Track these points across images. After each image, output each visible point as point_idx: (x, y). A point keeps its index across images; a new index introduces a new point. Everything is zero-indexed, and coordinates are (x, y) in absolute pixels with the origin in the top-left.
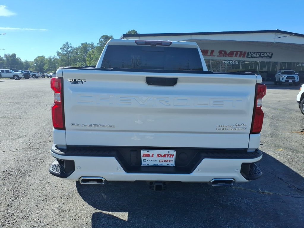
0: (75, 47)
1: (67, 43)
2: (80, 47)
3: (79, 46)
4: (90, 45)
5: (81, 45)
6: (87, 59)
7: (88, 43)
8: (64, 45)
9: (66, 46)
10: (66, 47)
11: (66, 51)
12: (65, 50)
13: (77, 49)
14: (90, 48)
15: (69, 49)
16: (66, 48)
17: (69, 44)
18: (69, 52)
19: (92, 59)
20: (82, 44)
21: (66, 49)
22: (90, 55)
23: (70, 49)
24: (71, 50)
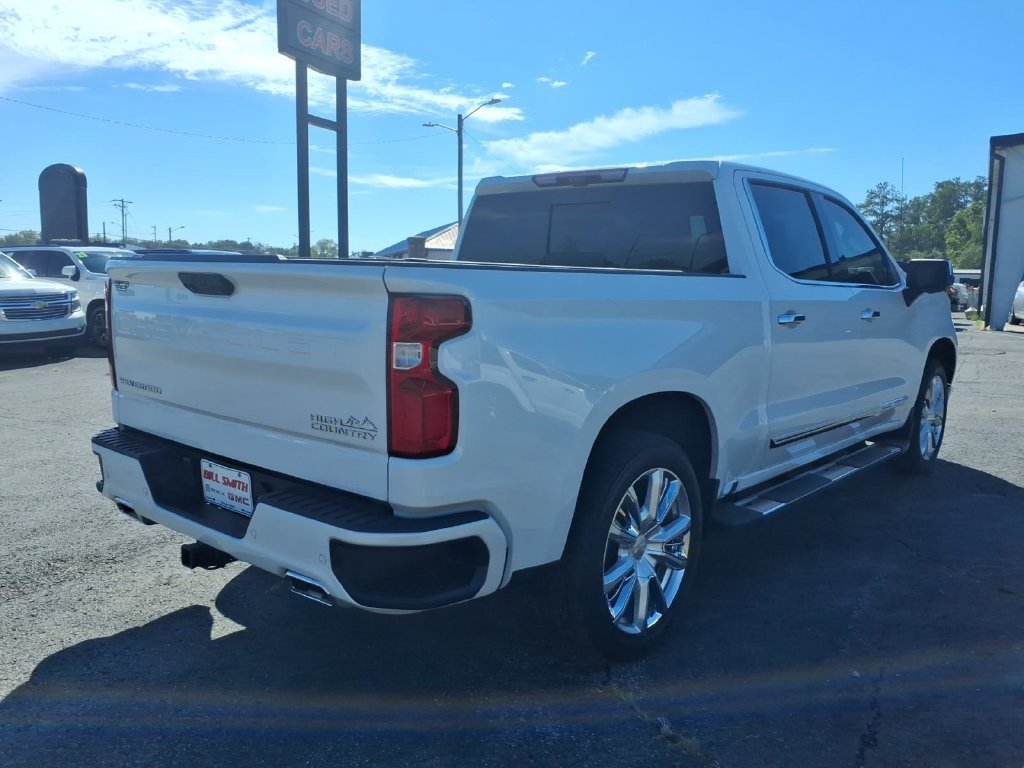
0: (911, 197)
1: (883, 186)
2: (931, 195)
3: (927, 193)
4: (970, 185)
5: (933, 191)
6: (950, 238)
7: (962, 181)
8: (872, 195)
9: (877, 196)
10: (877, 200)
11: (875, 213)
12: (871, 211)
13: (918, 204)
14: (969, 199)
15: (887, 209)
16: (877, 204)
17: (889, 188)
18: (886, 216)
19: (969, 236)
20: (940, 185)
21: (877, 209)
22: (962, 223)
23: (890, 208)
24: (897, 208)
